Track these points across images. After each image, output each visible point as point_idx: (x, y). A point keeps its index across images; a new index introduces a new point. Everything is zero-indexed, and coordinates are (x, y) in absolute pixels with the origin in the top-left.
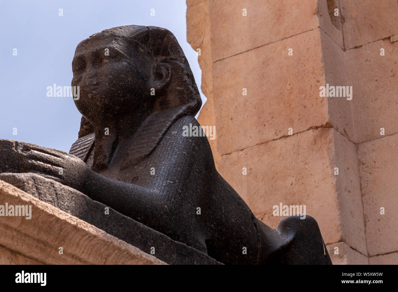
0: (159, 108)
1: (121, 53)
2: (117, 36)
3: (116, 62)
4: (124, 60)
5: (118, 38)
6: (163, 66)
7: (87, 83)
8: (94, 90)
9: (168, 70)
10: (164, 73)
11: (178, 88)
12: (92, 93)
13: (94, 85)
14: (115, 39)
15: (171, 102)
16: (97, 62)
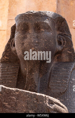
0: (56, 60)
1: (51, 27)
2: (48, 17)
3: (48, 32)
4: (51, 31)
5: (49, 18)
6: (62, 37)
7: (32, 41)
8: (36, 46)
9: (64, 40)
10: (62, 42)
11: (69, 52)
12: (35, 48)
13: (36, 43)
14: (48, 19)
15: (63, 58)
16: (36, 29)
